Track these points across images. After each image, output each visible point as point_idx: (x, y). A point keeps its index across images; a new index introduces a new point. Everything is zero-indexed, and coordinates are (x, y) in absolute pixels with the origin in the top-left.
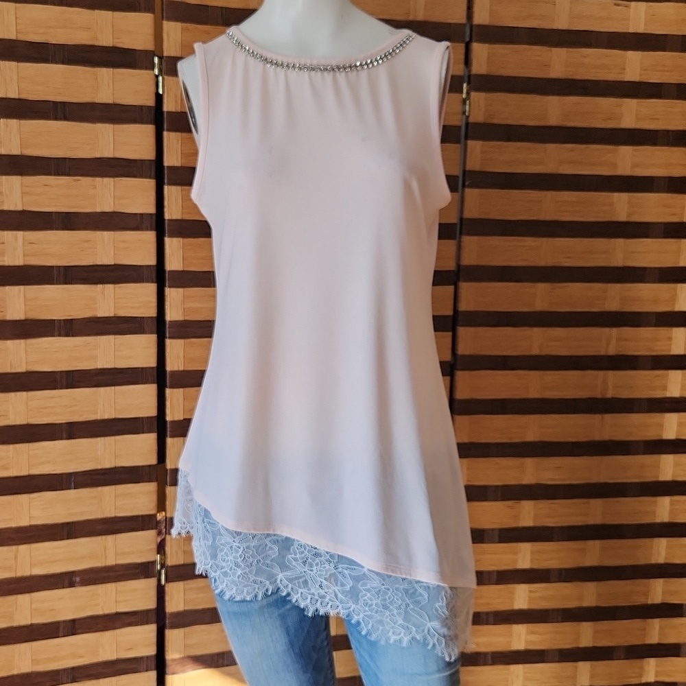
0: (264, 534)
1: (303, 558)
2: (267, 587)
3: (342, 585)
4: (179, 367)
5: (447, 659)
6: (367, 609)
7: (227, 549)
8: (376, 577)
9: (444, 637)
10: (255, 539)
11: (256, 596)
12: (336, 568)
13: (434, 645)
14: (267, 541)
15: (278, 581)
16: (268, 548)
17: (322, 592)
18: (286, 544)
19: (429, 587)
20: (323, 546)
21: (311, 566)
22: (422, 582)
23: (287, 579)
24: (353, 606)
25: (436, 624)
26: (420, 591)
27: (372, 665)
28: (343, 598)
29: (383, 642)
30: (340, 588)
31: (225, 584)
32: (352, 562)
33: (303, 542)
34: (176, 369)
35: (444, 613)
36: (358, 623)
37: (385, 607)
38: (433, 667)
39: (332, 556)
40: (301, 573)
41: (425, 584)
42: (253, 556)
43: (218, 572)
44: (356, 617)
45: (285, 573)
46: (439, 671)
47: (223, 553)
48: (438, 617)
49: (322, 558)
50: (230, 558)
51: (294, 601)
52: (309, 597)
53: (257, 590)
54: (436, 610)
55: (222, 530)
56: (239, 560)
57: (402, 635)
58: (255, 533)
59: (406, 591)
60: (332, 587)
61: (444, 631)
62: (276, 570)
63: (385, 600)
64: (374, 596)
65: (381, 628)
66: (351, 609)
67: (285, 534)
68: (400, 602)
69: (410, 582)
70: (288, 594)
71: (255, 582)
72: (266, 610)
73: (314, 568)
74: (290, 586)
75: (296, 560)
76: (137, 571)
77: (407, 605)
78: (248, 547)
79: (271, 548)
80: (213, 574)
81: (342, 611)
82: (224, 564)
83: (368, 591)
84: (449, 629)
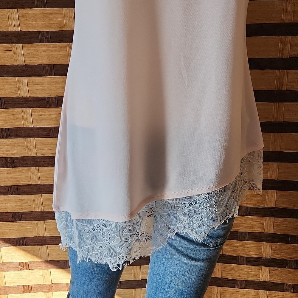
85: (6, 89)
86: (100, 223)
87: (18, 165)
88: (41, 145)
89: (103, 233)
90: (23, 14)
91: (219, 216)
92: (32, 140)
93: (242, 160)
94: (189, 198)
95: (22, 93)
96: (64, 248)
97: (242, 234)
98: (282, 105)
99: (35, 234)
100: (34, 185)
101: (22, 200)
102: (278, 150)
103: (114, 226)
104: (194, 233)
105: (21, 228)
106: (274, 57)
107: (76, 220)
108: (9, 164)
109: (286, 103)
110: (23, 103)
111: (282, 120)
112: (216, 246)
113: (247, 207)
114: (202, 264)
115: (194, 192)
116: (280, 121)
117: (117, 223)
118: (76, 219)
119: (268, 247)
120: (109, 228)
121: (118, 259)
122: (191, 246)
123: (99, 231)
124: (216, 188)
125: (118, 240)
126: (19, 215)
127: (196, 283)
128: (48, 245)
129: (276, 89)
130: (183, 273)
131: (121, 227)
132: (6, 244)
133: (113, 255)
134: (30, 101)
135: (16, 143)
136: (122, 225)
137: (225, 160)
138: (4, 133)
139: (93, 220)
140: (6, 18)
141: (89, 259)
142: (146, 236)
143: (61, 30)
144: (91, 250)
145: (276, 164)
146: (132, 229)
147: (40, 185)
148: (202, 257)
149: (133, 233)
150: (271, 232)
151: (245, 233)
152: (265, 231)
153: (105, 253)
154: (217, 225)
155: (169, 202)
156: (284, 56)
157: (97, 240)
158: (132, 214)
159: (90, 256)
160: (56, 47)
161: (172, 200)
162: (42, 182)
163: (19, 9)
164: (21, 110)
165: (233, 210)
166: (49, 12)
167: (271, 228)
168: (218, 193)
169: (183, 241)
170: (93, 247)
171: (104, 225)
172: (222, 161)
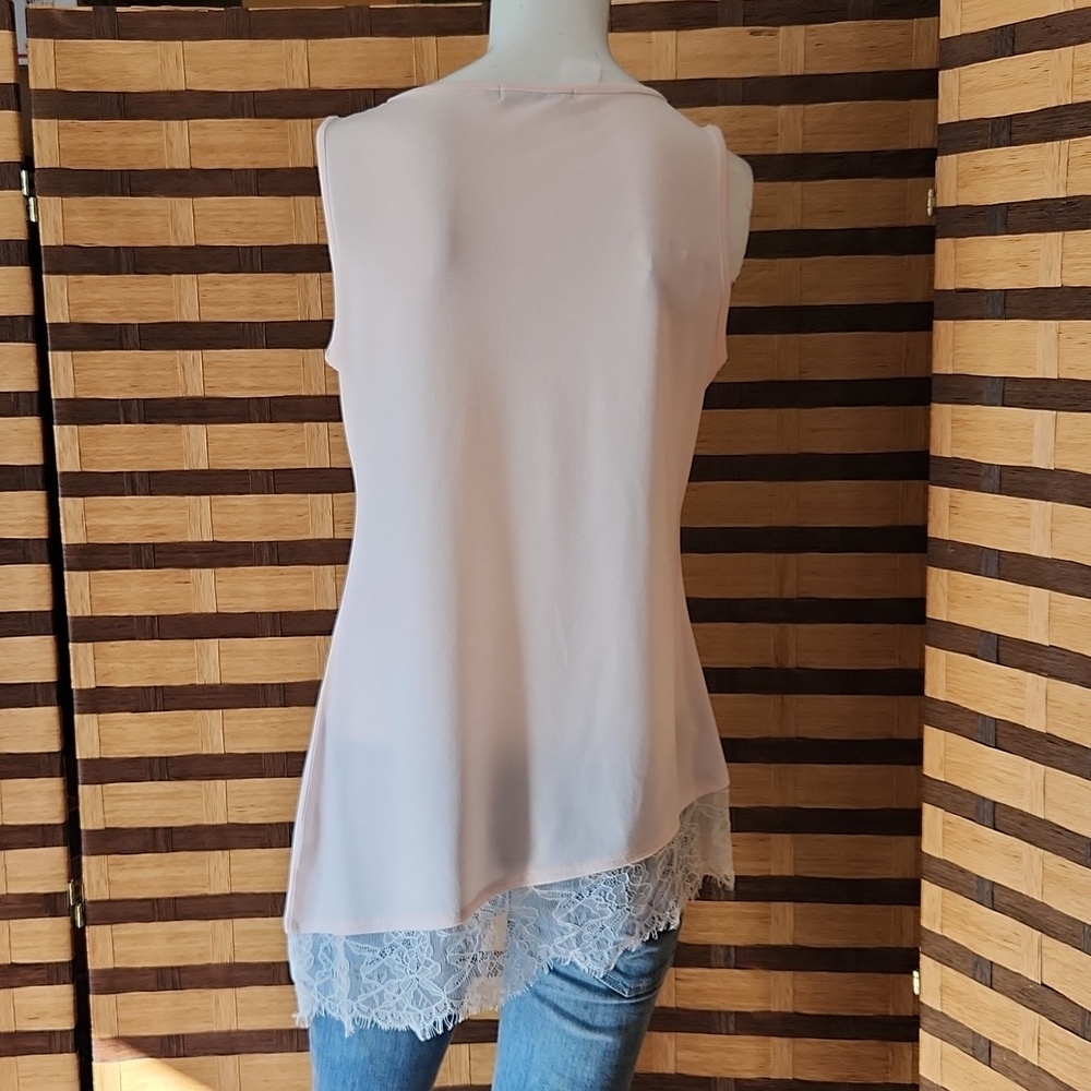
4: (83, 611)
34: (79, 614)
85: (168, 666)
86: (398, 941)
87: (181, 847)
88: (240, 797)
89: (405, 961)
90: (222, 506)
91: (637, 923)
92: (220, 783)
93: (684, 812)
94: (575, 883)
95: (205, 676)
96: (306, 1021)
97: (720, 1017)
98: (790, 699)
99: (210, 1025)
100: (216, 896)
101: (185, 935)
102: (790, 803)
103: (428, 941)
104: (589, 958)
105: (178, 1008)
106: (763, 596)
107: (347, 938)
108: (161, 843)
109: (799, 696)
110: (205, 697)
111: (792, 733)
112: (637, 997)
113: (728, 947)
114: (609, 1039)
115: (585, 871)
116: (789, 736)
117: (434, 932)
118: (347, 934)
119: (785, 1049)
120: (417, 947)
121: (434, 1011)
122: (585, 997)
123: (394, 956)
124: (629, 861)
125: (436, 968)
126: (173, 975)
127: (598, 1084)
128: (241, 1053)
129: (774, 665)
130: (570, 1060)
131: (442, 940)
132: (134, 1053)
133: (425, 1005)
134: (221, 693)
135: (180, 792)
136: (444, 935)
137: (643, 806)
138: (156, 769)
139: (382, 934)
140: (184, 514)
141: (372, 1022)
142: (492, 964)
143: (301, 538)
144: (377, 1002)
145: (788, 837)
146: (464, 947)
147: (232, 895)
148: (610, 1021)
149: (466, 955)
150: (790, 1009)
151: (728, 1014)
152: (775, 1008)
153: (408, 1004)
154: (634, 944)
155: (537, 891)
156: (786, 595)
157: (390, 976)
158: (463, 913)
159: (373, 1014)
160: (290, 574)
161: (541, 887)
162: (235, 889)
163: (213, 497)
164: (200, 713)
165: (668, 913)
166: (279, 502)
167: (789, 1000)
168: (634, 872)
169: (567, 986)
170: (381, 995)
171: (406, 943)
172: (638, 806)
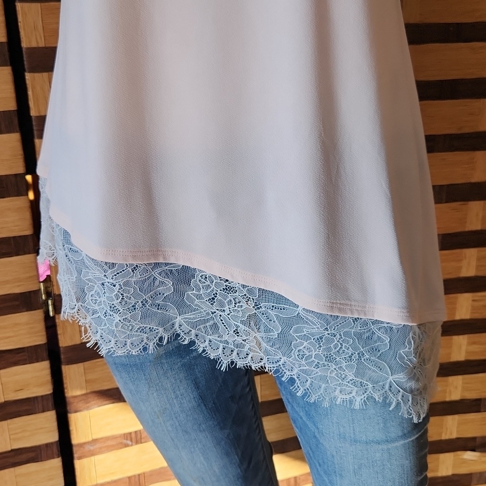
0: (150, 264)
1: (209, 294)
2: (159, 335)
3: (268, 330)
5: (415, 421)
6: (303, 362)
7: (98, 286)
8: (315, 320)
9: (411, 391)
10: (137, 272)
11: (145, 349)
12: (257, 306)
13: (398, 404)
14: (156, 273)
15: (177, 326)
16: (157, 283)
17: (239, 340)
18: (184, 275)
19: (391, 328)
20: (237, 278)
21: (222, 304)
22: (382, 322)
23: (188, 323)
24: (284, 359)
25: (401, 377)
26: (379, 334)
27: (310, 425)
28: (269, 348)
29: (326, 404)
30: (263, 334)
31: (99, 334)
32: (280, 299)
33: (208, 273)
35: (410, 360)
36: (292, 381)
37: (329, 359)
38: (395, 431)
39: (251, 291)
40: (208, 314)
41: (386, 325)
42: (135, 295)
43: (89, 319)
44: (288, 373)
45: (186, 316)
46: (404, 436)
47: (93, 292)
48: (403, 368)
49: (237, 294)
50: (102, 299)
51: (200, 350)
52: (221, 346)
53: (145, 341)
54: (401, 358)
55: (86, 261)
56: (116, 302)
57: (354, 394)
58: (135, 263)
59: (359, 336)
60: (252, 333)
61: (412, 384)
62: (172, 311)
63: (329, 349)
64: (314, 346)
65: (323, 386)
66: (281, 363)
67: (182, 263)
68: (350, 351)
69: (365, 323)
70: (192, 343)
71: (142, 330)
72: (164, 361)
73: (226, 308)
74: (193, 331)
75: (199, 297)
76: (17, 303)
77: (361, 354)
78: (127, 284)
79: (162, 283)
80: (82, 321)
81: (267, 366)
82: (97, 307)
83: (306, 338)
84: (418, 380)
132: (100, 402)
